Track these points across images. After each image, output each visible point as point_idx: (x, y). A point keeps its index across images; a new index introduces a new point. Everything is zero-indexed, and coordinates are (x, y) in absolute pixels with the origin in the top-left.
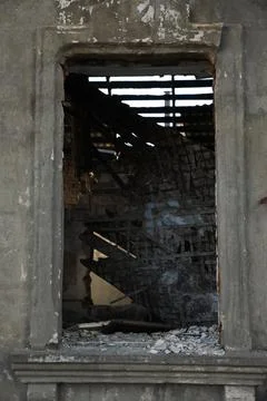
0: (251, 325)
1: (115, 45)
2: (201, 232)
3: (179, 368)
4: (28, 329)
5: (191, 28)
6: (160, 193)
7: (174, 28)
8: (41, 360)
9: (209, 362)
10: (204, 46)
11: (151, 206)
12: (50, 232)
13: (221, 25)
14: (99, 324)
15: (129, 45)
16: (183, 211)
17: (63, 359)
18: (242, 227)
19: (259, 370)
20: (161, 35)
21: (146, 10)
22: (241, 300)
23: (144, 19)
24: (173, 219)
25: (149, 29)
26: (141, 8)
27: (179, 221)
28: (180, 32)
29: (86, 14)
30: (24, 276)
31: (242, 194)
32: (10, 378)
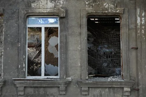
0: (129, 75)
1: (99, 13)
2: (113, 53)
3: (115, 84)
4: (81, 76)
5: (116, 9)
6: (102, 43)
7: (112, 9)
8: (85, 82)
9: (121, 82)
10: (119, 13)
11: (100, 46)
12: (86, 55)
13: (123, 8)
14: (93, 75)
15: (102, 13)
16: (108, 48)
17: (90, 82)
18: (128, 54)
19: (132, 84)
20: (110, 11)
21: (106, 5)
22: (128, 69)
23: (106, 7)
24: (106, 50)
25: (107, 9)
26: (105, 4)
27: (107, 50)
28: (114, 10)
29: (92, 5)
30: (79, 65)
31: (128, 46)
32: (77, 86)
